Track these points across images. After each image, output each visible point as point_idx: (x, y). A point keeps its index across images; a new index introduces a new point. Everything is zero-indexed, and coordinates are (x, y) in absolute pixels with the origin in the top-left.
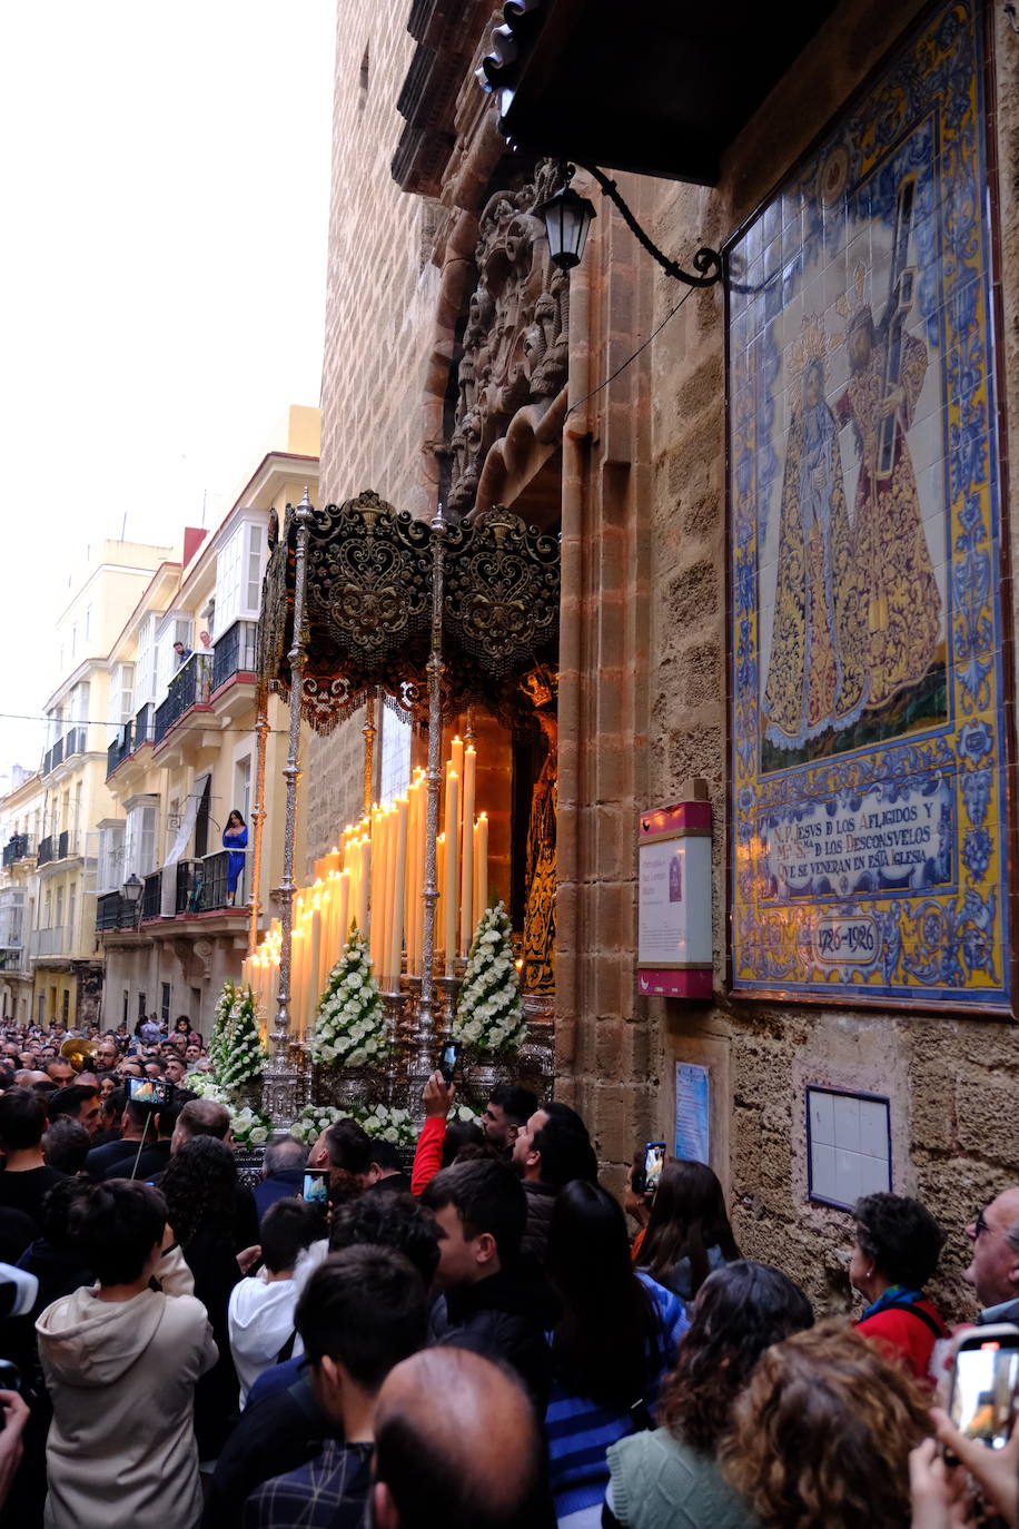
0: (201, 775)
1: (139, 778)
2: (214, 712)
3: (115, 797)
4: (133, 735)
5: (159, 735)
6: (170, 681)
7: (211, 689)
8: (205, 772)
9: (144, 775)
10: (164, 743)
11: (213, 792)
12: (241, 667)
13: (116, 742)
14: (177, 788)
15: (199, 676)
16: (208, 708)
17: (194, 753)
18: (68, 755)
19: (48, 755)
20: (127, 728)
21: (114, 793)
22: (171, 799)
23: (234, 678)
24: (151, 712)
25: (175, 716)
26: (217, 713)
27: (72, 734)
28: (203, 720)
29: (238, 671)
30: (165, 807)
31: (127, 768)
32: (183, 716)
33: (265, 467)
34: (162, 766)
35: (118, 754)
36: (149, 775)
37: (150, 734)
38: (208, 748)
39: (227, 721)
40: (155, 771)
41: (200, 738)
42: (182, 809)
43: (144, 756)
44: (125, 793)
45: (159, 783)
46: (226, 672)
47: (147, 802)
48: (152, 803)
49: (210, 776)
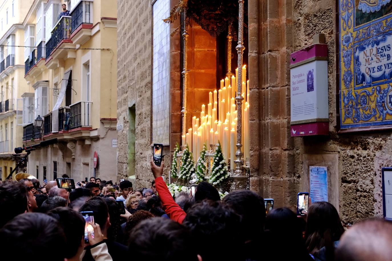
0: (67, 71)
1: (39, 74)
2: (72, 42)
3: (29, 84)
4: (36, 56)
5: (48, 54)
6: (52, 30)
7: (71, 32)
8: (69, 69)
9: (41, 73)
10: (50, 57)
11: (73, 78)
12: (84, 21)
13: (28, 60)
14: (57, 77)
15: (65, 27)
16: (70, 41)
17: (64, 61)
18: (7, 67)
20: (33, 53)
21: (28, 82)
22: (55, 82)
23: (81, 26)
24: (44, 45)
25: (55, 44)
26: (74, 43)
27: (8, 57)
28: (67, 46)
29: (83, 23)
30: (51, 86)
31: (34, 70)
32: (58, 45)
34: (50, 68)
35: (30, 64)
36: (43, 73)
37: (44, 54)
38: (70, 59)
39: (78, 46)
40: (46, 71)
41: (66, 54)
42: (59, 86)
43: (41, 65)
44: (33, 81)
45: (48, 76)
46: (77, 24)
47: (43, 85)
48: (46, 85)
49: (71, 71)
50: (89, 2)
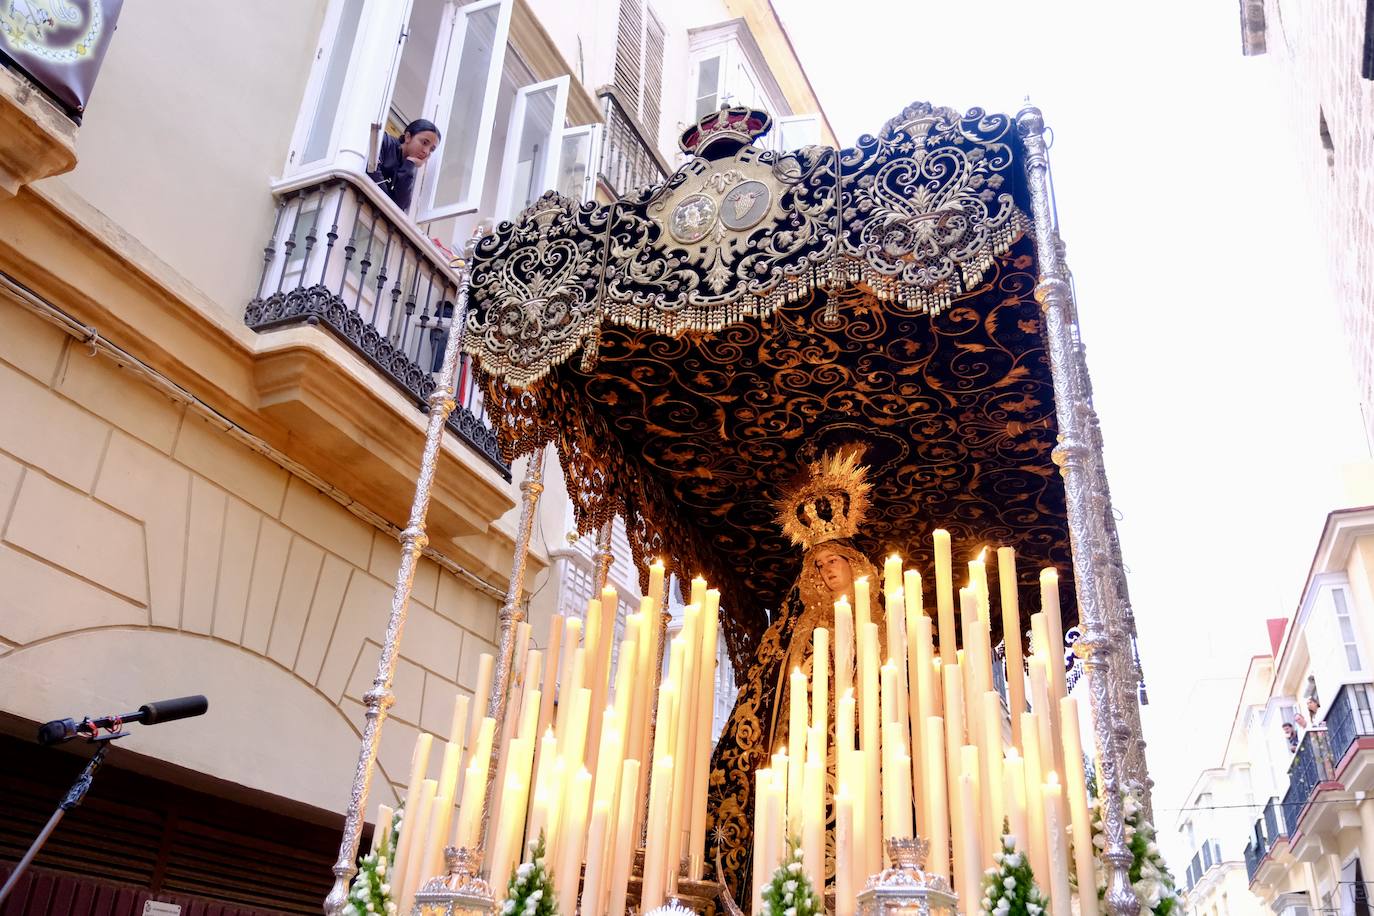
0: (1347, 861)
1: (1281, 878)
2: (1342, 788)
3: (1263, 903)
4: (1265, 834)
5: (1292, 826)
6: (1288, 767)
7: (1334, 765)
8: (1351, 857)
9: (1287, 875)
10: (1299, 833)
11: (1366, 878)
12: (1360, 732)
13: (1249, 844)
14: (1325, 881)
15: (1317, 754)
16: (1337, 786)
17: (1334, 839)
18: (1207, 869)
19: (1188, 871)
20: (1257, 828)
21: (1262, 899)
22: (1322, 892)
23: (1356, 745)
24: (1277, 803)
25: (1303, 797)
26: (1347, 787)
27: (1206, 846)
28: (1333, 796)
29: (1358, 737)
30: (1317, 902)
31: (1266, 870)
32: (1310, 799)
33: (1330, 527)
34: (1304, 859)
35: (1256, 855)
36: (1291, 874)
37: (1282, 828)
38: (1347, 829)
39: (1360, 795)
40: (1297, 867)
41: (1337, 821)
42: (1336, 902)
43: (1281, 854)
44: (1272, 896)
45: (1304, 879)
46: (1344, 740)
47: (1296, 902)
48: (1301, 902)
49: (1358, 861)
50: (1363, 685)
